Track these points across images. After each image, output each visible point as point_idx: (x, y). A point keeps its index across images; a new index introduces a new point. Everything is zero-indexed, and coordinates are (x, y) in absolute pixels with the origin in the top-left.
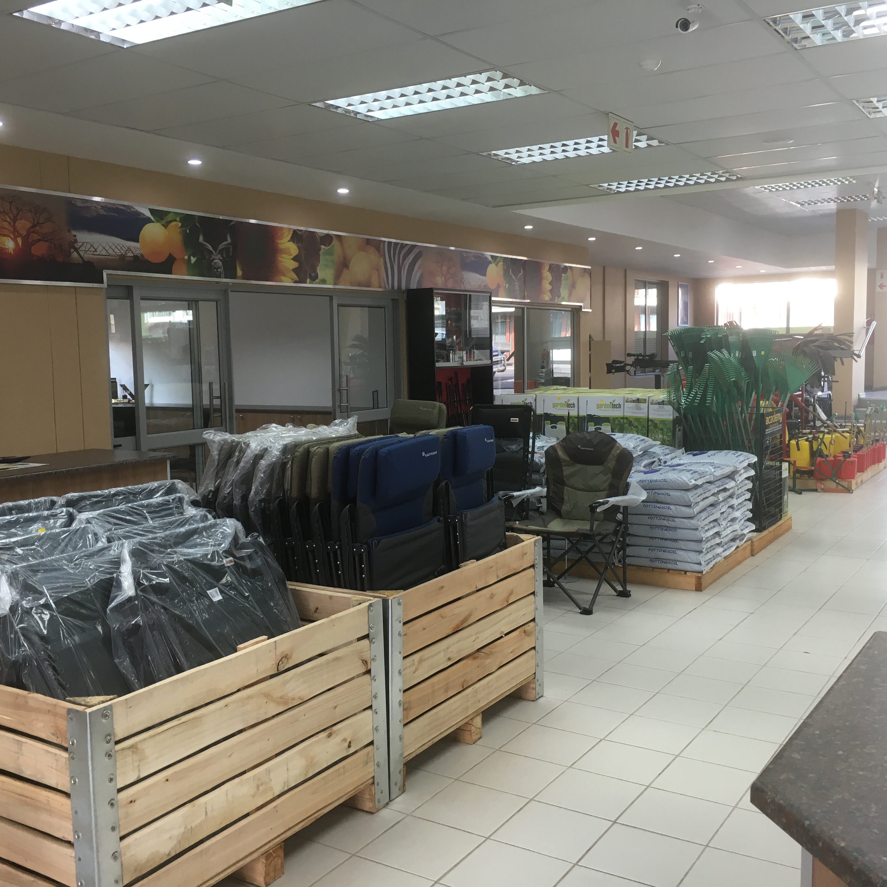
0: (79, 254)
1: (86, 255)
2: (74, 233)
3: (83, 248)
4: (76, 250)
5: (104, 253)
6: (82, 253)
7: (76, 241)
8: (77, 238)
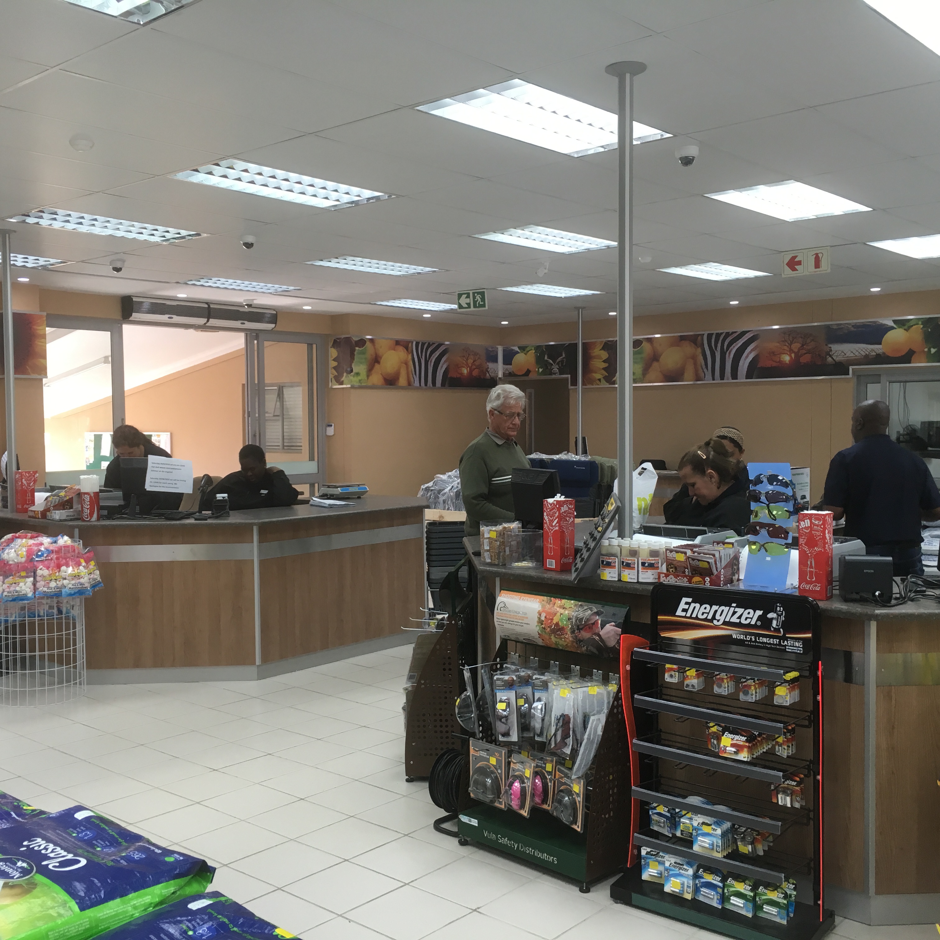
0: (833, 358)
1: (837, 359)
2: (830, 346)
3: (836, 354)
4: (830, 356)
5: (852, 355)
6: (835, 358)
7: (831, 350)
8: (832, 349)
